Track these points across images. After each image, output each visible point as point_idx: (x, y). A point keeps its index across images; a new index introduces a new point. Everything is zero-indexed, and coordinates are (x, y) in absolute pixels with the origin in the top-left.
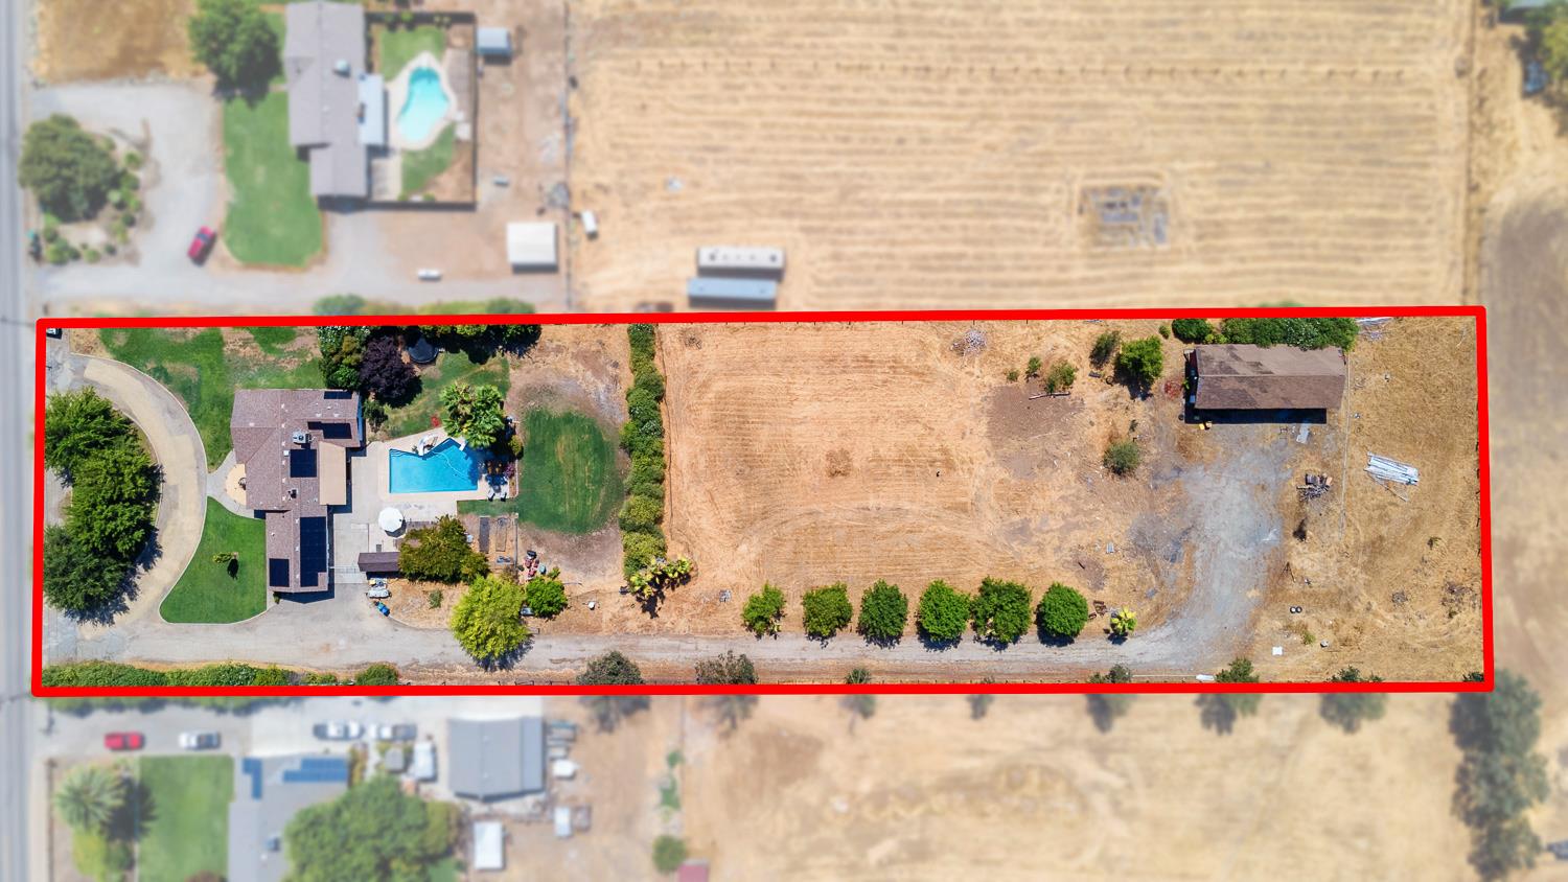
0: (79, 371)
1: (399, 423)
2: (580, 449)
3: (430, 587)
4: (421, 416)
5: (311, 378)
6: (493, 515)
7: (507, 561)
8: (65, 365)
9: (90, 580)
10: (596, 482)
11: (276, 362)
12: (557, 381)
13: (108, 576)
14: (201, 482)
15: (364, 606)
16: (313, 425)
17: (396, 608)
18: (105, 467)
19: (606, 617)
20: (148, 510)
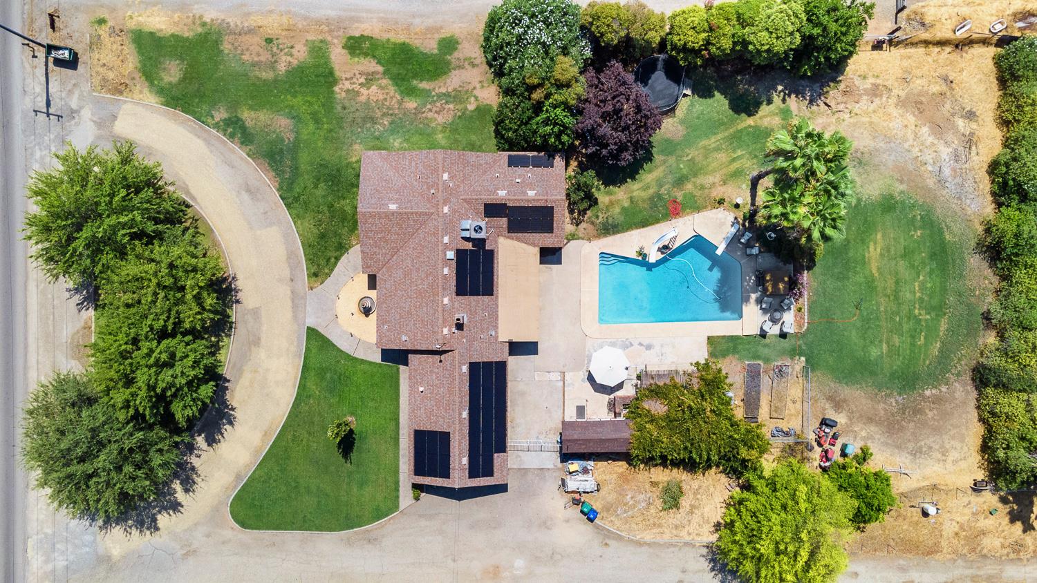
0: (106, 122)
1: (617, 210)
2: (907, 254)
3: (662, 475)
4: (651, 199)
5: (474, 138)
6: (767, 360)
7: (787, 434)
8: (83, 112)
9: (128, 469)
10: (933, 308)
11: (418, 111)
12: (872, 144)
13: (157, 460)
14: (297, 302)
15: (556, 504)
16: (493, 210)
17: (607, 508)
18: (155, 274)
19: (949, 528)
20: (215, 349)
